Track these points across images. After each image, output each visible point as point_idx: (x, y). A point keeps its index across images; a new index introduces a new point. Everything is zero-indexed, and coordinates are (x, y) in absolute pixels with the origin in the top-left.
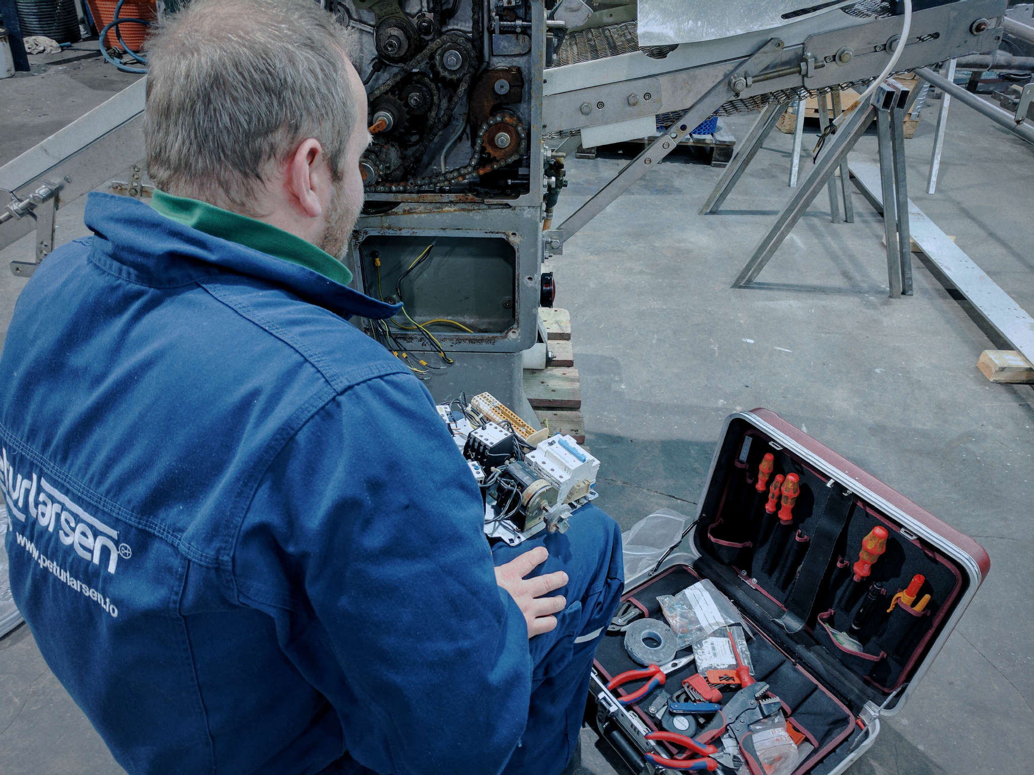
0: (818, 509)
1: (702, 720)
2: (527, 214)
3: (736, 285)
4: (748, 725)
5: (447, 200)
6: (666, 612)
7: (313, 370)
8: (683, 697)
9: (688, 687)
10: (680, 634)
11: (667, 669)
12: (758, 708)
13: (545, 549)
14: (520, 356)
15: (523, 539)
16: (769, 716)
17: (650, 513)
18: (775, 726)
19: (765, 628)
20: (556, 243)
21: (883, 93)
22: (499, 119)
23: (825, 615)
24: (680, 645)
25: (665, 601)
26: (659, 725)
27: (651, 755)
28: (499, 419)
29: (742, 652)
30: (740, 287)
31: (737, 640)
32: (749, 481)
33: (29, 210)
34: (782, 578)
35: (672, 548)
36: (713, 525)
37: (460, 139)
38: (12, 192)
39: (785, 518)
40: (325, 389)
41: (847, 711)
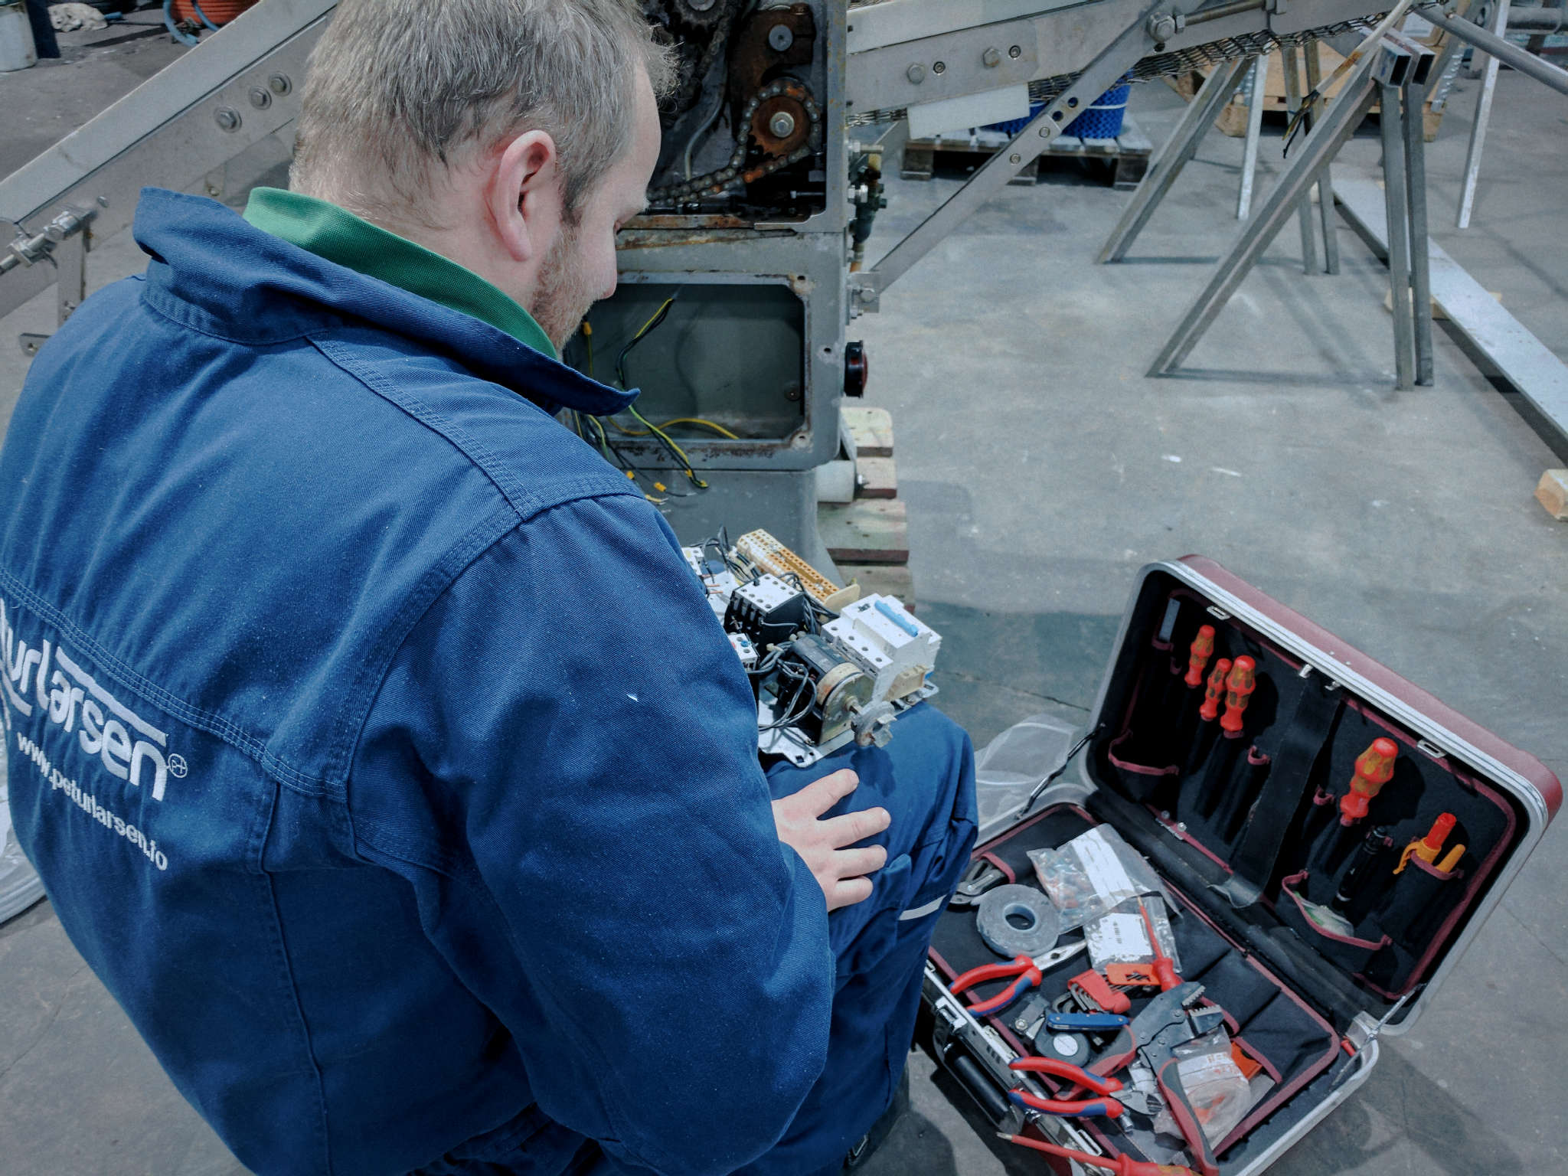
0: (1285, 713)
1: (1098, 1041)
2: (823, 245)
3: (1153, 373)
4: (1172, 1049)
5: (695, 225)
6: (1042, 875)
7: (484, 480)
8: (1069, 1005)
9: (1077, 990)
10: (1064, 910)
11: (1044, 962)
12: (1186, 1022)
13: (853, 774)
14: (812, 477)
15: (819, 756)
16: (1204, 1035)
17: (1018, 722)
18: (1212, 1049)
19: (1197, 899)
20: (869, 290)
21: (1392, 59)
22: (776, 90)
23: (1294, 879)
24: (1066, 925)
25: (1041, 858)
26: (1031, 1049)
27: (1018, 1094)
28: (779, 570)
29: (1163, 937)
30: (1161, 376)
31: (1155, 918)
32: (1175, 671)
33: (43, 251)
34: (1226, 823)
35: (1052, 777)
36: (1117, 741)
37: (715, 126)
38: (17, 223)
39: (1232, 728)
40: (503, 512)
41: (1327, 1027)
